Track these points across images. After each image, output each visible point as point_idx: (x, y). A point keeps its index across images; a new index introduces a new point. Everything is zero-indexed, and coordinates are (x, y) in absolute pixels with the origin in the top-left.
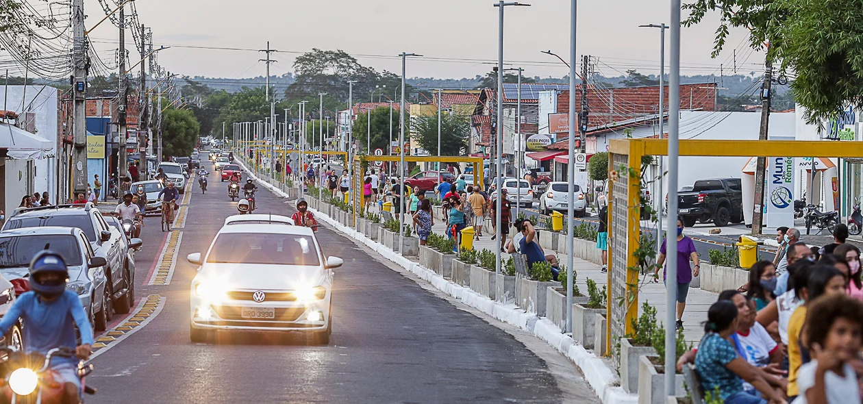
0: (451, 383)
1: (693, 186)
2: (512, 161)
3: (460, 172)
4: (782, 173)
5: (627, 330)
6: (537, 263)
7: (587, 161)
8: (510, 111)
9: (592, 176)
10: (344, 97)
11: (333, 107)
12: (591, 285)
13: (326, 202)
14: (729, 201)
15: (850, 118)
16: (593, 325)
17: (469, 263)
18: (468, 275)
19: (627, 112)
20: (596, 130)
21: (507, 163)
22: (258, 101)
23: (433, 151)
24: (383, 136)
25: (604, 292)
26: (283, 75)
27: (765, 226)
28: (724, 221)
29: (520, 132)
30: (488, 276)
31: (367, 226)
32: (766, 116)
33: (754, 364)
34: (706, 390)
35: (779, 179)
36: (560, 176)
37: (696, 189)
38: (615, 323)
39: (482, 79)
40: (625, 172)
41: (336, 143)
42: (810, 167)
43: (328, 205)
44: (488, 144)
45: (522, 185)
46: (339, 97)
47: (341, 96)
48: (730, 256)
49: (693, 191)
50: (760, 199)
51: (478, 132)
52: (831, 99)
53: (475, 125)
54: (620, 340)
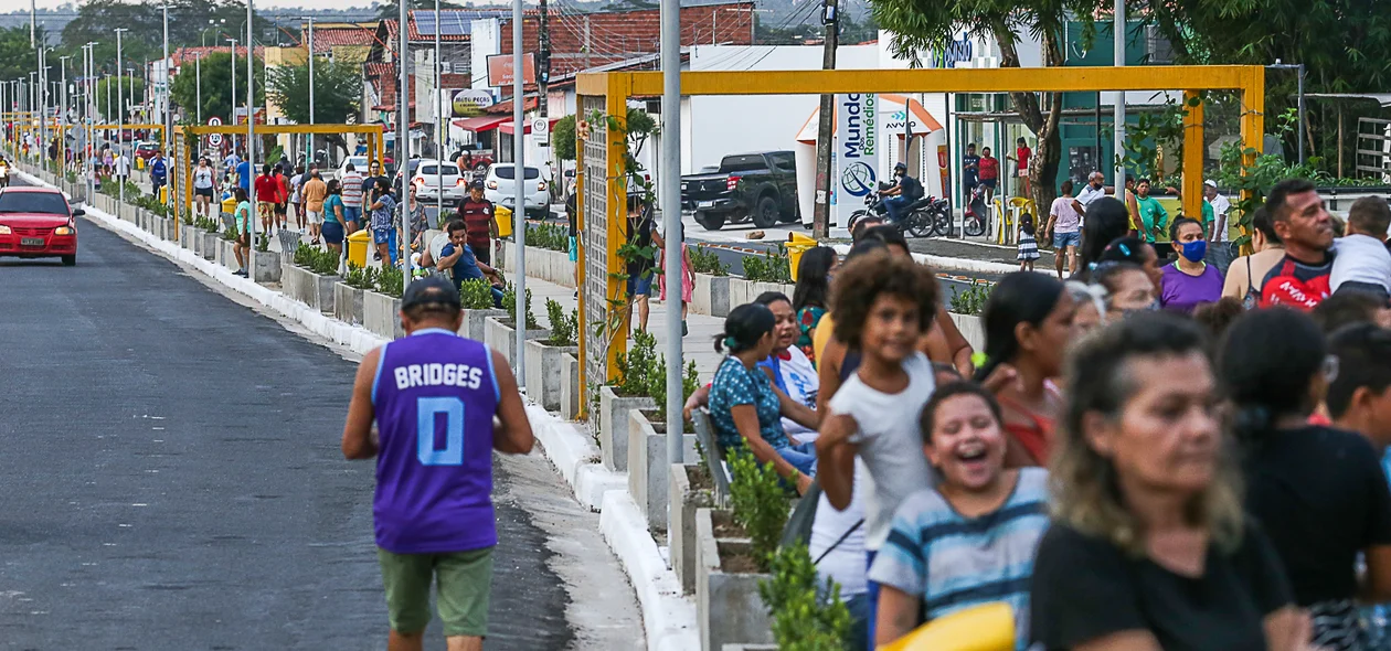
0: (331, 467)
1: (719, 165)
2: (431, 134)
3: (347, 154)
4: (859, 141)
5: (609, 374)
6: (469, 280)
7: (550, 131)
8: (426, 54)
9: (558, 154)
10: (157, 39)
11: (141, 55)
12: (554, 308)
13: (131, 204)
14: (776, 187)
15: (965, 50)
16: (559, 372)
17: (361, 288)
18: (361, 307)
19: (613, 51)
20: (563, 81)
21: (423, 138)
22: (17, 49)
23: (303, 119)
24: (222, 99)
25: (574, 320)
26: (58, 8)
27: (835, 225)
28: (769, 219)
29: (441, 87)
30: (391, 305)
31: (197, 238)
32: (832, 50)
33: (804, 403)
34: (729, 446)
35: (855, 150)
36: (507, 155)
37: (725, 169)
38: (592, 365)
39: (382, 7)
40: (601, 123)
41: (146, 113)
42: (903, 131)
43: (134, 207)
44: (391, 107)
45: (448, 171)
46: (151, 40)
47: (154, 38)
48: (776, 266)
49: (719, 173)
50: (824, 181)
51: (375, 89)
52: (933, 20)
53: (370, 78)
54: (599, 389)
